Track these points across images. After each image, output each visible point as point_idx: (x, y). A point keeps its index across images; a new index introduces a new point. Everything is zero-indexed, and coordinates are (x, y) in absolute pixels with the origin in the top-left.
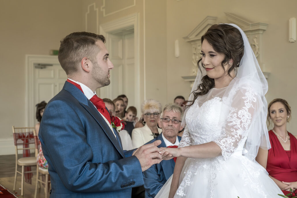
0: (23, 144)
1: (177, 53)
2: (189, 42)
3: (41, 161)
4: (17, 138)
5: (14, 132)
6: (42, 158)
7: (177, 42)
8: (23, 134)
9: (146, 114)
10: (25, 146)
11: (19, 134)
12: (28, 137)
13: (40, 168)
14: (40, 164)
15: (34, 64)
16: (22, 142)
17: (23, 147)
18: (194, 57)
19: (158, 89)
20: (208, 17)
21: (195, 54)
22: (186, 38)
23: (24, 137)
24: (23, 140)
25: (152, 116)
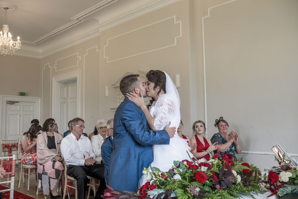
0: (8, 151)
1: (107, 94)
2: (114, 87)
3: (26, 160)
4: (4, 147)
5: (2, 143)
6: (26, 158)
7: (107, 87)
8: (8, 144)
9: (100, 128)
10: (9, 153)
11: (5, 144)
12: (11, 146)
13: (24, 165)
14: (24, 162)
15: (6, 101)
16: (7, 150)
17: (8, 154)
18: (118, 97)
19: (93, 117)
20: (128, 73)
21: (118, 94)
22: (114, 85)
23: (9, 146)
24: (8, 149)
25: (104, 129)
